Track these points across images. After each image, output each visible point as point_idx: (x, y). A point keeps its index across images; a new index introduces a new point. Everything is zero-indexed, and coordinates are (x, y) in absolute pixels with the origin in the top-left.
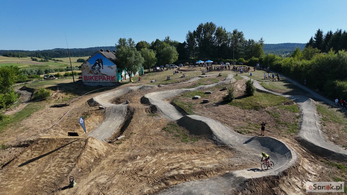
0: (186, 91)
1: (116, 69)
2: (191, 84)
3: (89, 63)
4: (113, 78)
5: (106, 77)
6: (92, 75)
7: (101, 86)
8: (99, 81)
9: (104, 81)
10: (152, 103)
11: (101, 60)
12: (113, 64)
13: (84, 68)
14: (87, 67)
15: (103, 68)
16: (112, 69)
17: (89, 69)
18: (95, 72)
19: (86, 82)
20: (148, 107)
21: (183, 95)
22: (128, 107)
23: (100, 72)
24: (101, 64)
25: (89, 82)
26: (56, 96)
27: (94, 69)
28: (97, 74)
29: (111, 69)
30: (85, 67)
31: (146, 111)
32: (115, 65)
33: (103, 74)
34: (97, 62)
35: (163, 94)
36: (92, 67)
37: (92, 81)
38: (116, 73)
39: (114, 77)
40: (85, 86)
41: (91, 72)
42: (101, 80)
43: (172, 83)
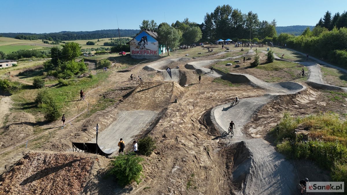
0: (218, 61)
1: (158, 45)
2: (220, 56)
3: (136, 40)
4: (155, 52)
5: (149, 51)
6: (138, 50)
7: (146, 59)
8: (144, 55)
9: (148, 55)
10: (197, 68)
11: (146, 37)
12: (156, 40)
13: (132, 44)
14: (135, 43)
15: (147, 44)
16: (155, 44)
17: (136, 44)
18: (141, 47)
19: (134, 56)
20: (194, 70)
21: (217, 63)
23: (145, 47)
24: (145, 41)
25: (136, 56)
26: (115, 66)
27: (140, 45)
28: (142, 49)
29: (153, 45)
30: (133, 43)
31: (193, 73)
32: (157, 42)
33: (148, 49)
34: (143, 39)
35: (200, 63)
36: (138, 43)
37: (138, 54)
38: (158, 48)
39: (156, 51)
40: (133, 58)
41: (137, 47)
42: (146, 54)
43: (203, 56)
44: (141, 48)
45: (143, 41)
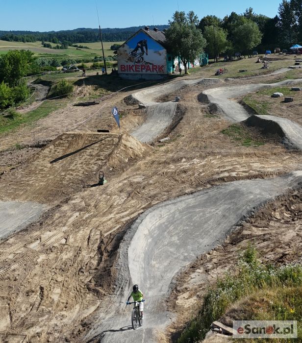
0: (265, 87)
1: (166, 55)
2: (273, 77)
3: (128, 47)
4: (161, 68)
5: (151, 66)
6: (131, 64)
7: (144, 80)
8: (140, 73)
9: (149, 72)
10: (212, 102)
11: (145, 42)
12: (162, 47)
13: (121, 54)
14: (126, 53)
15: (147, 54)
16: (160, 55)
17: (127, 54)
18: (136, 59)
19: (124, 74)
20: (206, 106)
21: (259, 92)
22: (178, 105)
23: (143, 59)
24: (144, 48)
25: (127, 74)
26: (81, 92)
27: (135, 55)
28: (139, 62)
29: (158, 55)
30: (122, 52)
31: (202, 111)
32: (165, 50)
33: (148, 63)
34: (139, 45)
35: (231, 90)
36: (132, 53)
37: (132, 72)
38: (165, 60)
39: (163, 66)
40: (121, 79)
41: (130, 59)
42: (144, 71)
43: (246, 77)
44: (137, 61)
45: (139, 49)
